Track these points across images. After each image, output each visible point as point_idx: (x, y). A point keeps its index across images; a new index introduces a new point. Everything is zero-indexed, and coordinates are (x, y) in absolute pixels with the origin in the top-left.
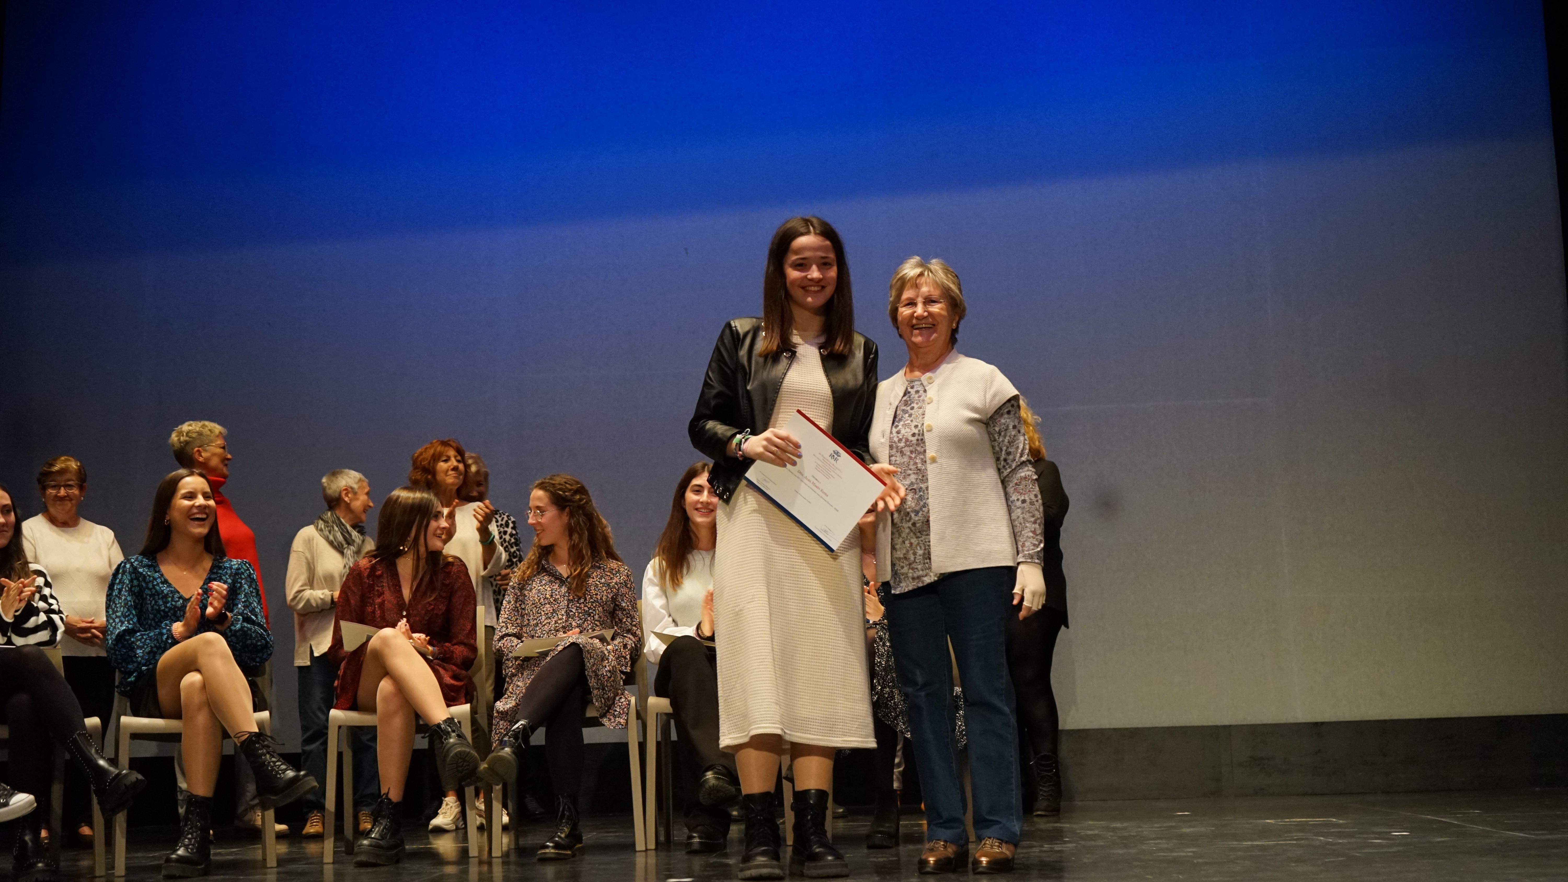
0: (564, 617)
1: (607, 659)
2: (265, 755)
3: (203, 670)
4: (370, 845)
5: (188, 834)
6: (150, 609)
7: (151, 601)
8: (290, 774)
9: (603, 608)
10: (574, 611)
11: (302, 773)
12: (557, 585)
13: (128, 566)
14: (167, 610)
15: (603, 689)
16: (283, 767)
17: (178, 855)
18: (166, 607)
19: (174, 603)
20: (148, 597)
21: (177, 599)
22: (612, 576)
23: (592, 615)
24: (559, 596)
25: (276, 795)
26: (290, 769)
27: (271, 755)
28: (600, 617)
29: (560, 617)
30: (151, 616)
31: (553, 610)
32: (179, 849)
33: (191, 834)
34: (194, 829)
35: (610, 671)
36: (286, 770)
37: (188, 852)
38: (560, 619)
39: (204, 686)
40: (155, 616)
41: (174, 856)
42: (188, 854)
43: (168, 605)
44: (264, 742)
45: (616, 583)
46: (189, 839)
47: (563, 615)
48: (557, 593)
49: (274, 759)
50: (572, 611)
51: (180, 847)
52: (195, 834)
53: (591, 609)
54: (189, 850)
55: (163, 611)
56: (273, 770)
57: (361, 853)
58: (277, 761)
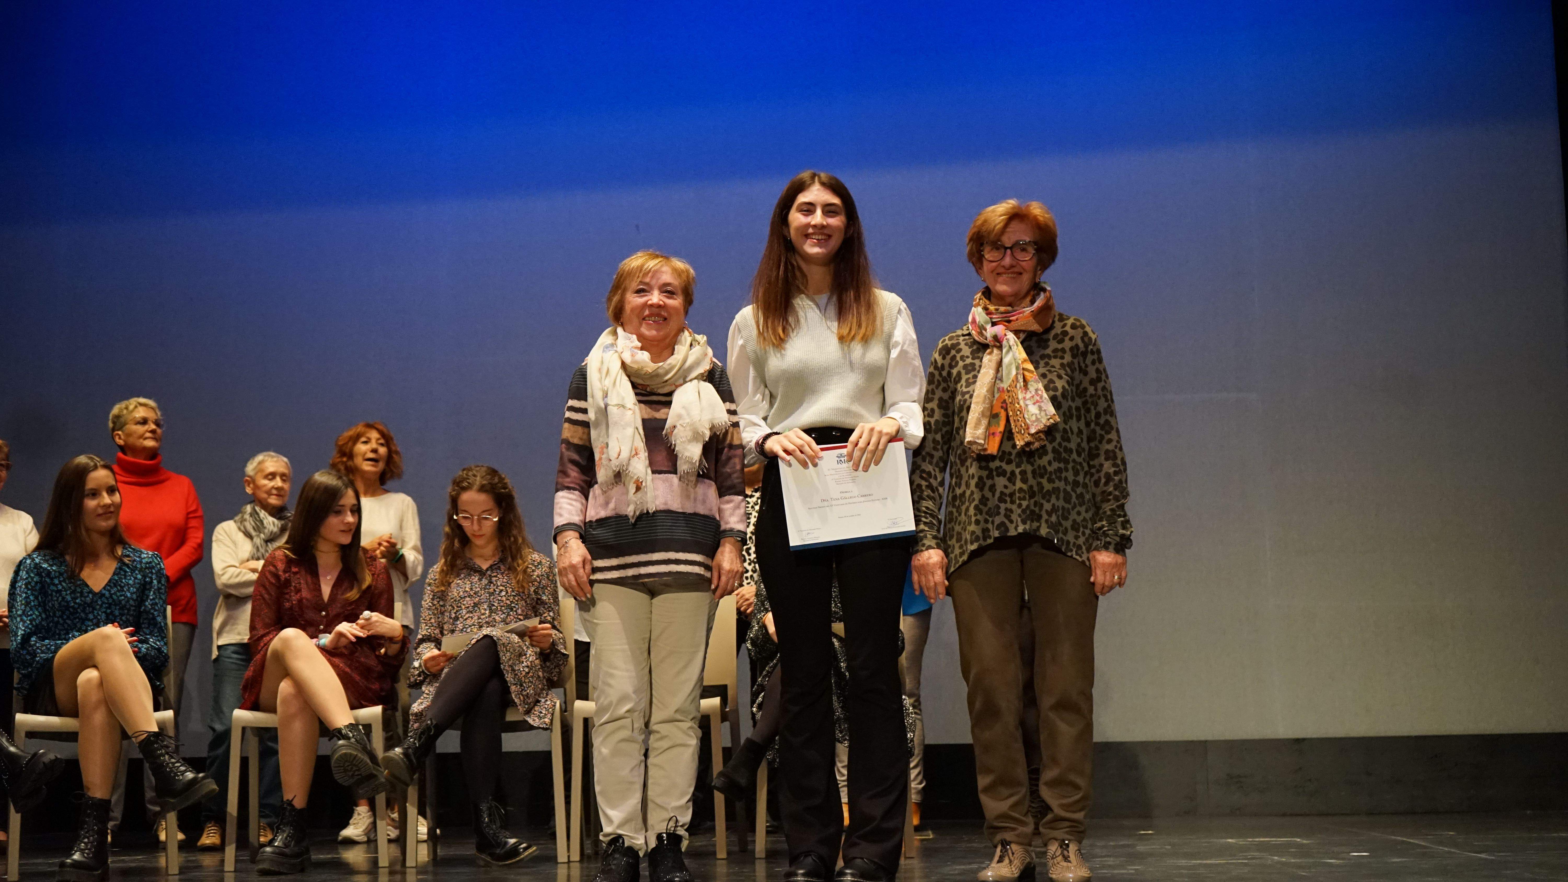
0: (487, 612)
1: (525, 655)
2: (164, 756)
3: (99, 667)
4: (272, 853)
5: (84, 839)
6: (57, 606)
7: (58, 598)
8: (190, 775)
9: (526, 602)
10: (496, 604)
11: (201, 775)
12: (477, 578)
13: (28, 561)
14: (76, 606)
15: (521, 685)
16: (183, 768)
17: (73, 860)
18: (75, 603)
19: (83, 599)
20: (54, 594)
21: (86, 594)
22: (534, 568)
23: (514, 609)
24: (479, 589)
25: (174, 797)
26: (190, 771)
27: (170, 756)
28: (523, 611)
29: (483, 611)
30: (58, 614)
31: (474, 603)
32: (74, 854)
33: (88, 838)
34: (91, 833)
35: (528, 667)
36: (185, 771)
37: (85, 857)
38: (483, 614)
39: (101, 683)
40: (63, 613)
41: (68, 861)
42: (83, 859)
43: (77, 601)
44: (163, 741)
45: (538, 576)
46: (85, 843)
47: (485, 610)
48: (477, 586)
49: (173, 760)
50: (494, 605)
51: (76, 851)
52: (91, 838)
53: (514, 603)
54: (86, 855)
55: (73, 607)
56: (171, 771)
57: (263, 861)
58: (176, 763)
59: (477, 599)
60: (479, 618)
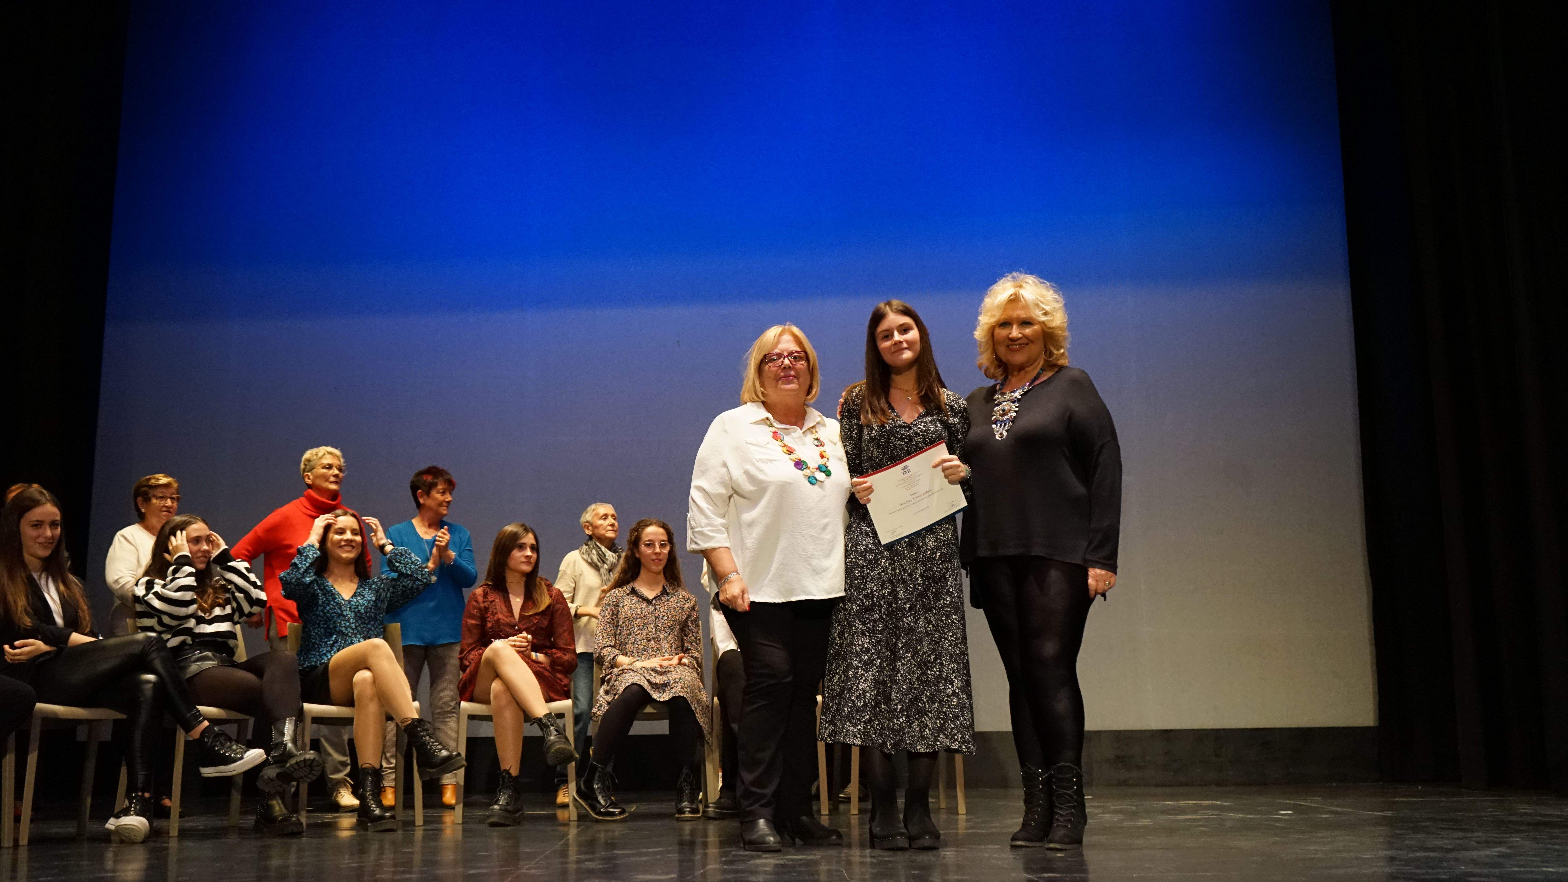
0: (654, 630)
2: (425, 737)
3: (371, 669)
4: (498, 810)
8: (445, 752)
12: (645, 605)
16: (440, 747)
23: (674, 630)
24: (647, 613)
26: (445, 749)
27: (430, 737)
29: (650, 630)
31: (644, 623)
36: (441, 749)
38: (651, 632)
39: (375, 680)
47: (652, 629)
48: (646, 610)
49: (432, 740)
50: (658, 626)
56: (431, 749)
58: (435, 742)
59: (646, 621)
60: (647, 634)
